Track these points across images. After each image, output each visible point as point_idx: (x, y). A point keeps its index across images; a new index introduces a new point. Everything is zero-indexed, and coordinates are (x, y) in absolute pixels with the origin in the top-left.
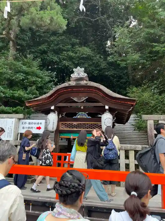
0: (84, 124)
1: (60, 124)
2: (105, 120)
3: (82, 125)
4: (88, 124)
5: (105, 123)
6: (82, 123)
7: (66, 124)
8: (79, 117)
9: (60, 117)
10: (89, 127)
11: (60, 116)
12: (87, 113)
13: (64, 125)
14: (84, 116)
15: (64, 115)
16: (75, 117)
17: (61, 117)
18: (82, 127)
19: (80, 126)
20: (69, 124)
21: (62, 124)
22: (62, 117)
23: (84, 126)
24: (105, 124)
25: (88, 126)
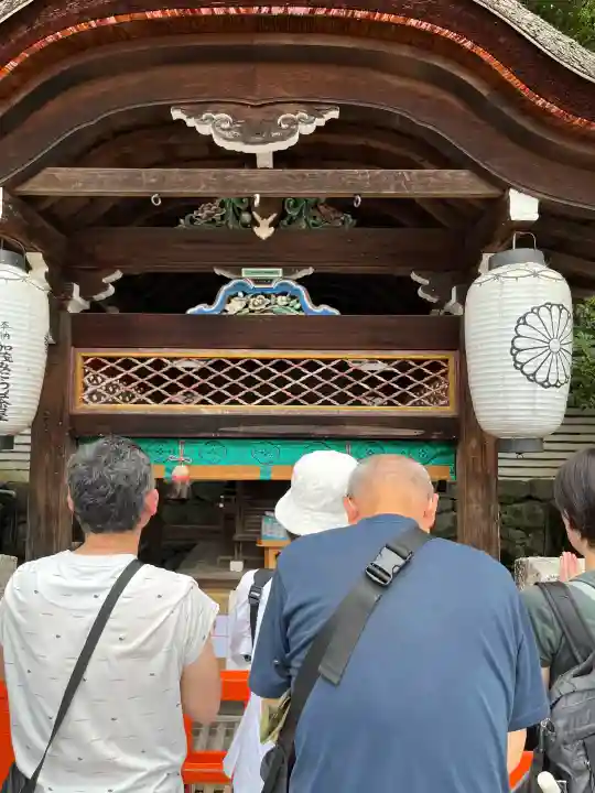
0: (281, 365)
1: (80, 362)
2: (522, 320)
3: (266, 374)
4: (312, 366)
5: (521, 357)
6: (266, 361)
7: (127, 364)
8: (235, 307)
9: (72, 309)
10: (327, 390)
11: (77, 303)
12: (301, 274)
13: (112, 373)
14: (282, 300)
15: (111, 290)
16: (202, 308)
17: (87, 305)
18: (265, 390)
19: (250, 382)
20: (158, 364)
21: (96, 364)
22: (96, 307)
23: (281, 382)
24: (519, 366)
25: (311, 382)
